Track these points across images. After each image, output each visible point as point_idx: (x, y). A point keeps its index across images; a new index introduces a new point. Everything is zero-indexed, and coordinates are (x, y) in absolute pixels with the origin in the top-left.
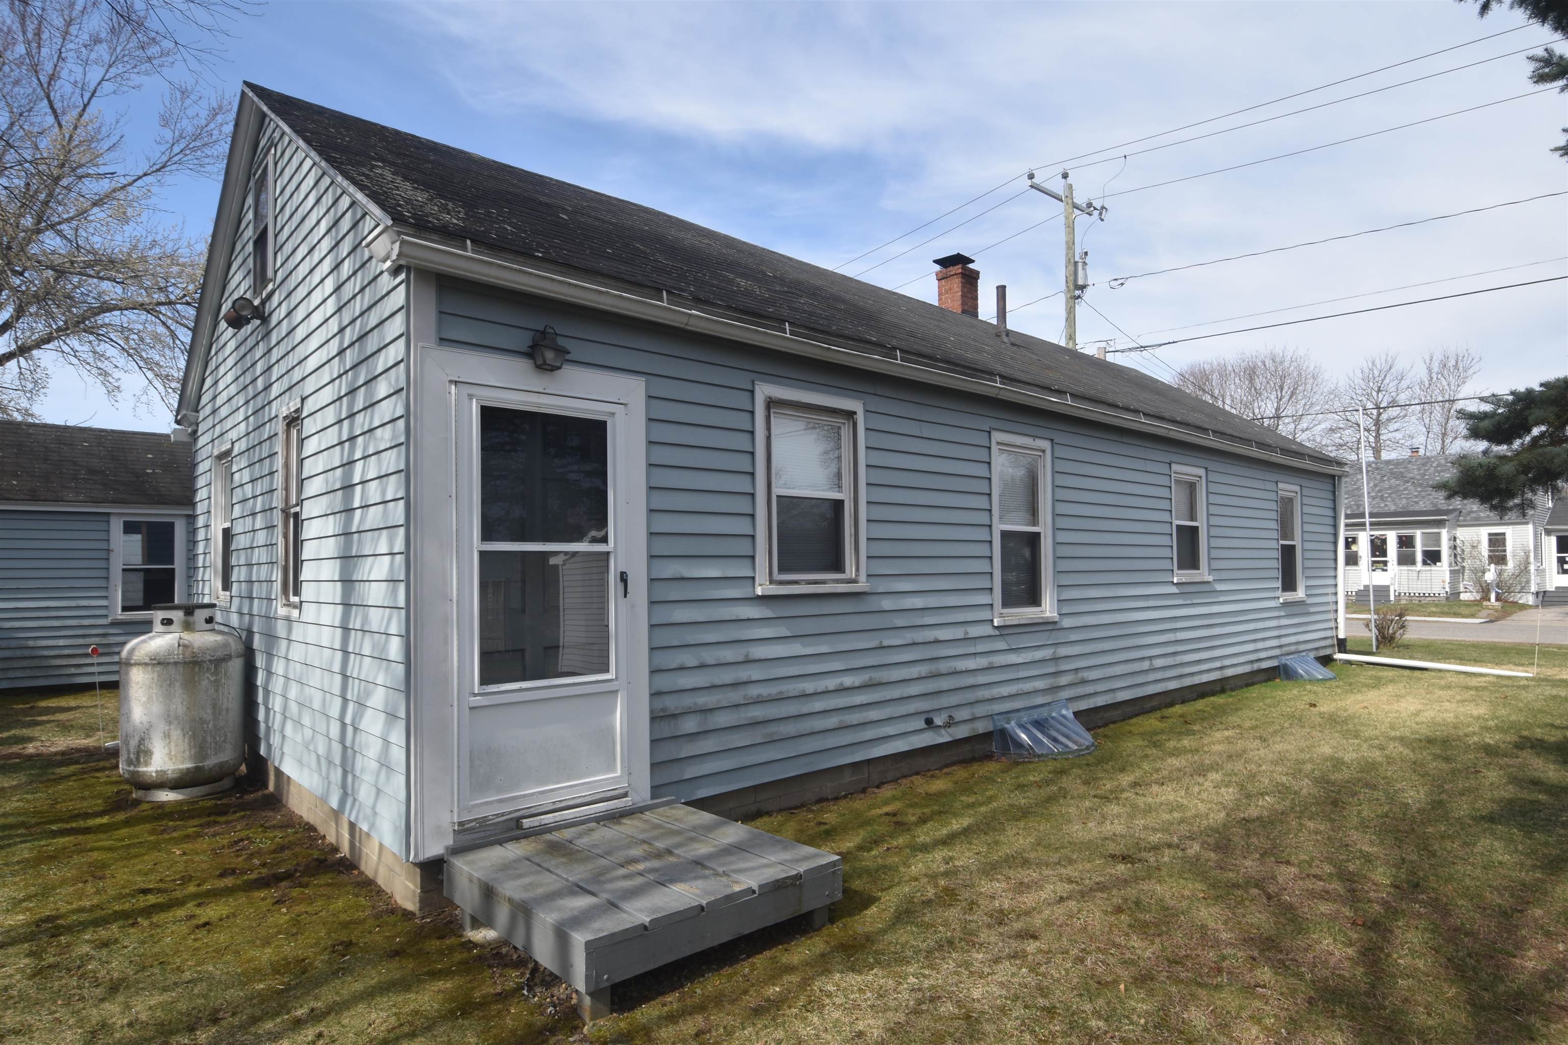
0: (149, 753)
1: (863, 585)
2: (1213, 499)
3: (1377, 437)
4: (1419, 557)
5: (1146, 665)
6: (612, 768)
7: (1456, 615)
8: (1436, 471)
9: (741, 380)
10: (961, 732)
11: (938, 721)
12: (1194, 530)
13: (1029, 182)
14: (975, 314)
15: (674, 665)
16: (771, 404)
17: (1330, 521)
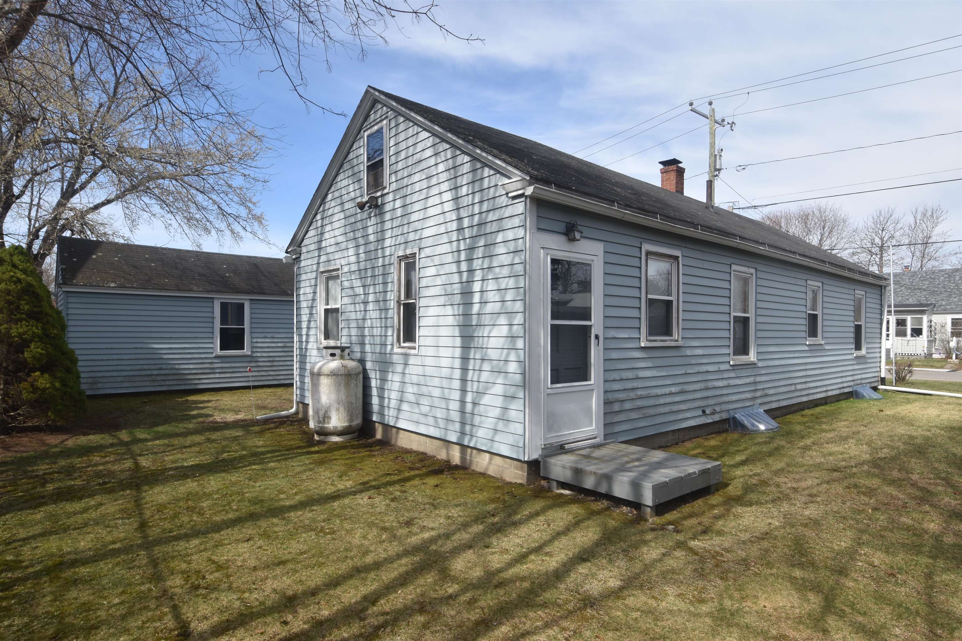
0: (329, 418)
1: (680, 343)
2: (826, 299)
3: (881, 258)
4: (909, 332)
5: (793, 388)
6: (591, 425)
7: (932, 367)
8: (920, 280)
9: (636, 242)
10: (717, 418)
11: (707, 412)
12: (815, 316)
13: (690, 108)
14: (682, 193)
15: (611, 379)
16: (648, 253)
17: (879, 311)
